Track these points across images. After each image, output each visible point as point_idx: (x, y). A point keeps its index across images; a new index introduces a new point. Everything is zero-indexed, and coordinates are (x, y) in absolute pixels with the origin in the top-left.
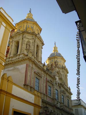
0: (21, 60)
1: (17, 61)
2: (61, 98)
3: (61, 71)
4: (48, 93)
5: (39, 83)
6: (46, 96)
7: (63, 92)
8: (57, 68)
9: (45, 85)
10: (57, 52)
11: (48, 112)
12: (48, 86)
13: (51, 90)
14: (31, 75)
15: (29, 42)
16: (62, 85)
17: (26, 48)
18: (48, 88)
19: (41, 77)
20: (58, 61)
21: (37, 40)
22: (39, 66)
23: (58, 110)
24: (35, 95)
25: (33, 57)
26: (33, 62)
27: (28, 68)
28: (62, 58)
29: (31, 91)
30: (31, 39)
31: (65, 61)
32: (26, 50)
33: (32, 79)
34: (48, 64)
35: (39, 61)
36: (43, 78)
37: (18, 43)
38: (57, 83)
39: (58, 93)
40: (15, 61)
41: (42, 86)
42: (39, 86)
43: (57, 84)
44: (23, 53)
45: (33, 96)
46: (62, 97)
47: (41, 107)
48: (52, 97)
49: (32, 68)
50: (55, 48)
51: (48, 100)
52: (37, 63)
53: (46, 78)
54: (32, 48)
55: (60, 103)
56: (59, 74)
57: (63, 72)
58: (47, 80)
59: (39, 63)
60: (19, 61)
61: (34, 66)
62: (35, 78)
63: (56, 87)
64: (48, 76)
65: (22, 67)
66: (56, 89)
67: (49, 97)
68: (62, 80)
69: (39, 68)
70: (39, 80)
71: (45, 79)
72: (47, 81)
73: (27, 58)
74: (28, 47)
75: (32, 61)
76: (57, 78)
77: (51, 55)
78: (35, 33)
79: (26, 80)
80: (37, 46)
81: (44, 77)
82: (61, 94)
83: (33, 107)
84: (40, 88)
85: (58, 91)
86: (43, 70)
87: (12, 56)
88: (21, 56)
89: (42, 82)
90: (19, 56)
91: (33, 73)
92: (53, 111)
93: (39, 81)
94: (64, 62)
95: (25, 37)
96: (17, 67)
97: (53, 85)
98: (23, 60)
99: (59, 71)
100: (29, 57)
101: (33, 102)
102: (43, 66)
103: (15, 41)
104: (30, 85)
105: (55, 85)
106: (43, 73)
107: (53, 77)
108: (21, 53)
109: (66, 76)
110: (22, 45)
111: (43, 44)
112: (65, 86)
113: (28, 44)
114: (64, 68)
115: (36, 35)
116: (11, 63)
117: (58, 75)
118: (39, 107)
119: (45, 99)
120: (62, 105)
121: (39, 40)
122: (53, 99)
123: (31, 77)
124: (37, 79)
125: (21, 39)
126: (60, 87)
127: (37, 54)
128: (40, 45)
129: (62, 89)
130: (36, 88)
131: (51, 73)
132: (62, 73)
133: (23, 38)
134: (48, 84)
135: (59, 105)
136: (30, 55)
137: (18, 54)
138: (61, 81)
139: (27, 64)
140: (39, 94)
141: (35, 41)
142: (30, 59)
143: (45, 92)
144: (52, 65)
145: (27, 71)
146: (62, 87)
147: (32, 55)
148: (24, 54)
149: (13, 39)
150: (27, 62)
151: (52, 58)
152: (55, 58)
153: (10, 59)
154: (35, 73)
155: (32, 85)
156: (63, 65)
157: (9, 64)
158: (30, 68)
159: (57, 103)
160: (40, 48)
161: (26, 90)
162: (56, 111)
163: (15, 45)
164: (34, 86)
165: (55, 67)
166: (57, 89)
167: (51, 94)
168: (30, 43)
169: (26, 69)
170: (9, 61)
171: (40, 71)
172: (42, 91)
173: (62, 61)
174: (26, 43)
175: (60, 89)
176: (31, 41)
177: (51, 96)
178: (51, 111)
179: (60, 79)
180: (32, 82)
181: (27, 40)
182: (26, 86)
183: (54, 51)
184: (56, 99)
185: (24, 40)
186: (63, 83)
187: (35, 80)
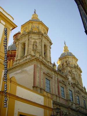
0: (29, 61)
1: (24, 63)
2: (75, 98)
3: (74, 70)
4: (61, 94)
5: (50, 85)
6: (59, 97)
7: (78, 92)
8: (68, 68)
9: (56, 86)
10: (68, 51)
11: (63, 114)
12: (60, 87)
13: (64, 91)
14: (40, 76)
15: (35, 42)
16: (76, 85)
17: (33, 48)
18: (61, 89)
19: (52, 78)
20: (69, 60)
21: (44, 39)
22: (48, 66)
23: (74, 112)
24: (44, 96)
25: (41, 57)
26: (41, 62)
27: (36, 69)
28: (74, 57)
29: (41, 92)
30: (37, 39)
31: (77, 60)
32: (33, 50)
33: (41, 80)
34: (59, 65)
35: (49, 61)
36: (53, 78)
37: (24, 44)
38: (70, 83)
39: (72, 94)
40: (23, 63)
41: (53, 87)
42: (50, 87)
43: (71, 85)
44: (30, 54)
45: (42, 98)
46: (77, 98)
47: (53, 109)
48: (65, 99)
49: (41, 68)
50: (66, 48)
51: (61, 101)
52: (45, 63)
53: (58, 79)
54: (39, 48)
55: (76, 104)
56: (72, 74)
57: (76, 71)
58: (59, 80)
59: (48, 63)
60: (26, 62)
61: (42, 66)
62: (45, 79)
63: (69, 87)
64: (59, 76)
65: (30, 68)
66: (69, 90)
67: (62, 98)
68: (75, 80)
69: (48, 68)
70: (50, 81)
71: (56, 79)
72: (59, 82)
73: (34, 59)
74: (35, 48)
75: (39, 61)
76: (70, 78)
77: (62, 55)
78: (41, 33)
79: (35, 81)
80: (45, 45)
81: (55, 78)
82: (75, 94)
83: (43, 109)
84: (51, 89)
85: (72, 91)
86: (53, 70)
87: (19, 58)
88: (28, 57)
89: (53, 83)
90: (26, 58)
91: (42, 74)
92: (67, 113)
93: (50, 82)
94: (76, 60)
95: (31, 38)
96: (25, 69)
97: (65, 85)
98: (31, 61)
99: (72, 70)
100: (36, 57)
101: (42, 104)
102: (53, 66)
103: (21, 43)
104: (39, 87)
105: (69, 85)
106: (53, 73)
107: (64, 77)
108: (29, 54)
109: (80, 75)
110: (29, 46)
111: (51, 44)
112: (79, 85)
113: (35, 45)
114: (77, 67)
115: (42, 35)
116: (18, 66)
117: (70, 75)
118: (50, 109)
119: (58, 100)
120: (77, 106)
121: (46, 40)
122: (67, 101)
123: (40, 78)
125: (27, 40)
126: (73, 87)
127: (46, 54)
128: (48, 44)
130: (47, 89)
131: (63, 73)
132: (75, 73)
133: (29, 39)
134: (60, 84)
135: (74, 107)
136: (37, 55)
137: (25, 55)
138: (74, 81)
139: (34, 65)
140: (49, 95)
141: (41, 41)
142: (37, 59)
143: (57, 93)
144: (63, 65)
145: (36, 72)
146: (76, 88)
147: (40, 55)
148: (32, 55)
149: (19, 41)
150: (35, 62)
151: (63, 58)
152: (66, 58)
153: (18, 62)
154: (44, 73)
155: (42, 86)
156: (75, 65)
157: (16, 67)
158: (38, 69)
159: (72, 105)
160: (48, 48)
161: (36, 92)
162: (72, 113)
163: (21, 47)
164: (44, 87)
165: (66, 67)
166: (71, 89)
167: (64, 95)
168: (37, 43)
169: (34, 69)
170: (16, 64)
171: (49, 72)
172: (54, 93)
173: (74, 60)
174: (32, 44)
175: (74, 89)
176: (38, 41)
177: (64, 97)
178: (66, 113)
179: (74, 79)
180: (42, 83)
181: (33, 41)
182: (35, 88)
183: (64, 50)
184: (70, 100)
186: (77, 82)
187: (45, 81)
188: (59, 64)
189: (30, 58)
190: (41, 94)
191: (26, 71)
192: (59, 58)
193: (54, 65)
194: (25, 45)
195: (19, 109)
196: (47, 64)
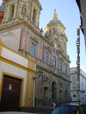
0: (16, 24)
1: (12, 26)
2: (58, 65)
3: (60, 38)
4: (45, 59)
5: (35, 49)
6: (43, 62)
7: (61, 59)
8: (55, 35)
9: (42, 51)
10: (57, 19)
11: (45, 78)
13: (48, 57)
14: (27, 40)
15: (25, 5)
16: (61, 52)
17: (22, 12)
18: (45, 54)
19: (38, 43)
20: (57, 28)
21: (34, 4)
22: (35, 31)
23: (55, 76)
24: (29, 59)
25: (29, 22)
26: (29, 26)
27: (23, 32)
28: (62, 25)
29: (26, 56)
30: (27, 3)
31: (65, 29)
32: (22, 14)
33: (27, 44)
34: (47, 32)
35: (36, 27)
36: (39, 43)
38: (55, 50)
39: (56, 60)
40: (10, 26)
41: (38, 52)
42: (35, 51)
43: (55, 51)
45: (27, 61)
46: (60, 64)
47: (36, 72)
48: (49, 64)
49: (28, 33)
50: (55, 15)
51: (45, 66)
52: (33, 27)
53: (44, 45)
54: (28, 11)
55: (58, 70)
56: (58, 41)
57: (62, 39)
58: (44, 46)
60: (14, 25)
61: (30, 31)
62: (31, 44)
63: (54, 54)
64: (45, 42)
65: (17, 31)
66: (54, 56)
67: (45, 63)
68: (60, 47)
69: (35, 33)
70: (35, 45)
71: (42, 45)
72: (44, 48)
73: (22, 22)
74: (24, 11)
75: (27, 25)
76: (55, 45)
77: (51, 22)
79: (21, 45)
80: (34, 10)
81: (41, 43)
82: (58, 61)
83: (27, 71)
84: (36, 54)
85: (56, 58)
86: (40, 35)
87: (7, 21)
88: (16, 20)
89: (39, 48)
90: (14, 21)
91: (29, 38)
92: (49, 78)
93: (35, 47)
94: (63, 29)
96: (12, 32)
97: (50, 51)
98: (18, 24)
99: (58, 38)
100: (24, 21)
101: (26, 66)
102: (40, 31)
103: (10, 5)
104: (25, 50)
105: (53, 51)
106: (40, 39)
107: (50, 43)
108: (17, 17)
109: (65, 44)
110: (18, 9)
111: (41, 9)
112: (63, 53)
113: (24, 8)
114: (63, 36)
116: (5, 28)
117: (56, 42)
118: (33, 72)
119: (42, 65)
120: (59, 72)
121: (36, 4)
122: (50, 66)
123: (26, 42)
124: (33, 45)
125: (17, 2)
126: (58, 54)
127: (34, 19)
128: (37, 9)
129: (61, 56)
130: (32, 53)
131: (49, 39)
132: (61, 41)
134: (46, 50)
135: (56, 72)
136: (26, 19)
137: (13, 18)
138: (59, 49)
139: (22, 29)
140: (34, 59)
141: (31, 5)
142: (25, 23)
143: (41, 58)
144: (50, 31)
145: (22, 35)
146: (60, 55)
147: (28, 19)
148: (20, 18)
149: (9, 3)
150: (23, 26)
151: (51, 25)
152: (54, 25)
153: (5, 24)
154: (31, 38)
155: (27, 50)
156: (62, 33)
157: (3, 29)
158: (25, 33)
159: (54, 70)
160: (37, 13)
161: (21, 55)
162: (53, 77)
163: (10, 9)
164: (29, 51)
165: (53, 34)
166: (55, 56)
167: (48, 60)
168: (26, 7)
169: (21, 33)
170: (3, 26)
171: (36, 37)
172: (38, 57)
173: (61, 28)
174: (22, 6)
175: (58, 56)
176: (27, 5)
177: (48, 63)
178: (48, 77)
179: (59, 46)
180: (28, 47)
181: (23, 3)
182: (20, 51)
183: (53, 17)
184: (53, 66)
185: (19, 3)
186: (62, 50)
187: (31, 46)
188: (47, 30)
189: (18, 21)
190: (26, 57)
191: (13, 33)
192: (48, 25)
193: (42, 31)
194: (14, 8)
195: (3, 69)
196: (35, 29)
